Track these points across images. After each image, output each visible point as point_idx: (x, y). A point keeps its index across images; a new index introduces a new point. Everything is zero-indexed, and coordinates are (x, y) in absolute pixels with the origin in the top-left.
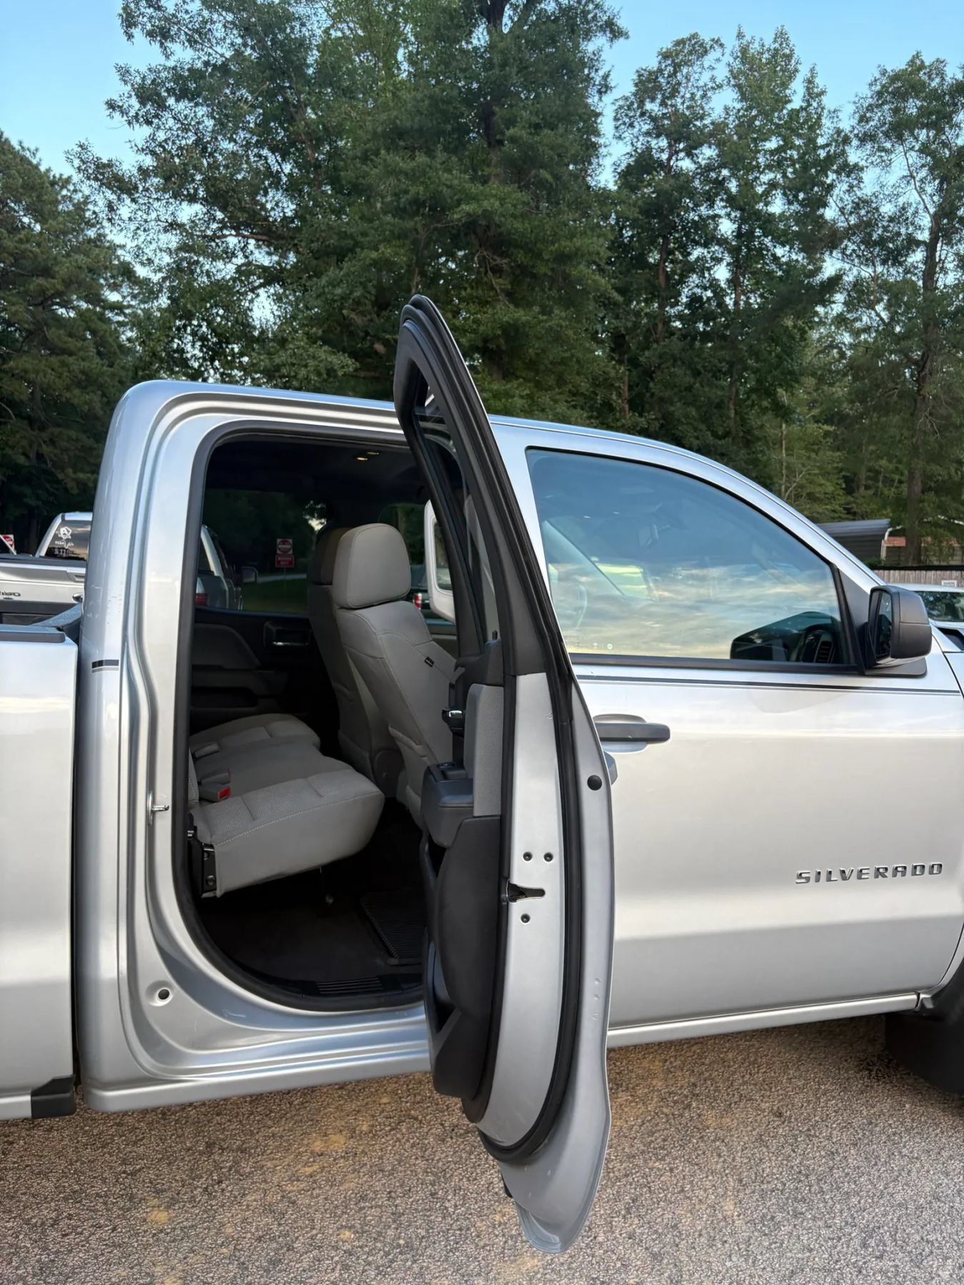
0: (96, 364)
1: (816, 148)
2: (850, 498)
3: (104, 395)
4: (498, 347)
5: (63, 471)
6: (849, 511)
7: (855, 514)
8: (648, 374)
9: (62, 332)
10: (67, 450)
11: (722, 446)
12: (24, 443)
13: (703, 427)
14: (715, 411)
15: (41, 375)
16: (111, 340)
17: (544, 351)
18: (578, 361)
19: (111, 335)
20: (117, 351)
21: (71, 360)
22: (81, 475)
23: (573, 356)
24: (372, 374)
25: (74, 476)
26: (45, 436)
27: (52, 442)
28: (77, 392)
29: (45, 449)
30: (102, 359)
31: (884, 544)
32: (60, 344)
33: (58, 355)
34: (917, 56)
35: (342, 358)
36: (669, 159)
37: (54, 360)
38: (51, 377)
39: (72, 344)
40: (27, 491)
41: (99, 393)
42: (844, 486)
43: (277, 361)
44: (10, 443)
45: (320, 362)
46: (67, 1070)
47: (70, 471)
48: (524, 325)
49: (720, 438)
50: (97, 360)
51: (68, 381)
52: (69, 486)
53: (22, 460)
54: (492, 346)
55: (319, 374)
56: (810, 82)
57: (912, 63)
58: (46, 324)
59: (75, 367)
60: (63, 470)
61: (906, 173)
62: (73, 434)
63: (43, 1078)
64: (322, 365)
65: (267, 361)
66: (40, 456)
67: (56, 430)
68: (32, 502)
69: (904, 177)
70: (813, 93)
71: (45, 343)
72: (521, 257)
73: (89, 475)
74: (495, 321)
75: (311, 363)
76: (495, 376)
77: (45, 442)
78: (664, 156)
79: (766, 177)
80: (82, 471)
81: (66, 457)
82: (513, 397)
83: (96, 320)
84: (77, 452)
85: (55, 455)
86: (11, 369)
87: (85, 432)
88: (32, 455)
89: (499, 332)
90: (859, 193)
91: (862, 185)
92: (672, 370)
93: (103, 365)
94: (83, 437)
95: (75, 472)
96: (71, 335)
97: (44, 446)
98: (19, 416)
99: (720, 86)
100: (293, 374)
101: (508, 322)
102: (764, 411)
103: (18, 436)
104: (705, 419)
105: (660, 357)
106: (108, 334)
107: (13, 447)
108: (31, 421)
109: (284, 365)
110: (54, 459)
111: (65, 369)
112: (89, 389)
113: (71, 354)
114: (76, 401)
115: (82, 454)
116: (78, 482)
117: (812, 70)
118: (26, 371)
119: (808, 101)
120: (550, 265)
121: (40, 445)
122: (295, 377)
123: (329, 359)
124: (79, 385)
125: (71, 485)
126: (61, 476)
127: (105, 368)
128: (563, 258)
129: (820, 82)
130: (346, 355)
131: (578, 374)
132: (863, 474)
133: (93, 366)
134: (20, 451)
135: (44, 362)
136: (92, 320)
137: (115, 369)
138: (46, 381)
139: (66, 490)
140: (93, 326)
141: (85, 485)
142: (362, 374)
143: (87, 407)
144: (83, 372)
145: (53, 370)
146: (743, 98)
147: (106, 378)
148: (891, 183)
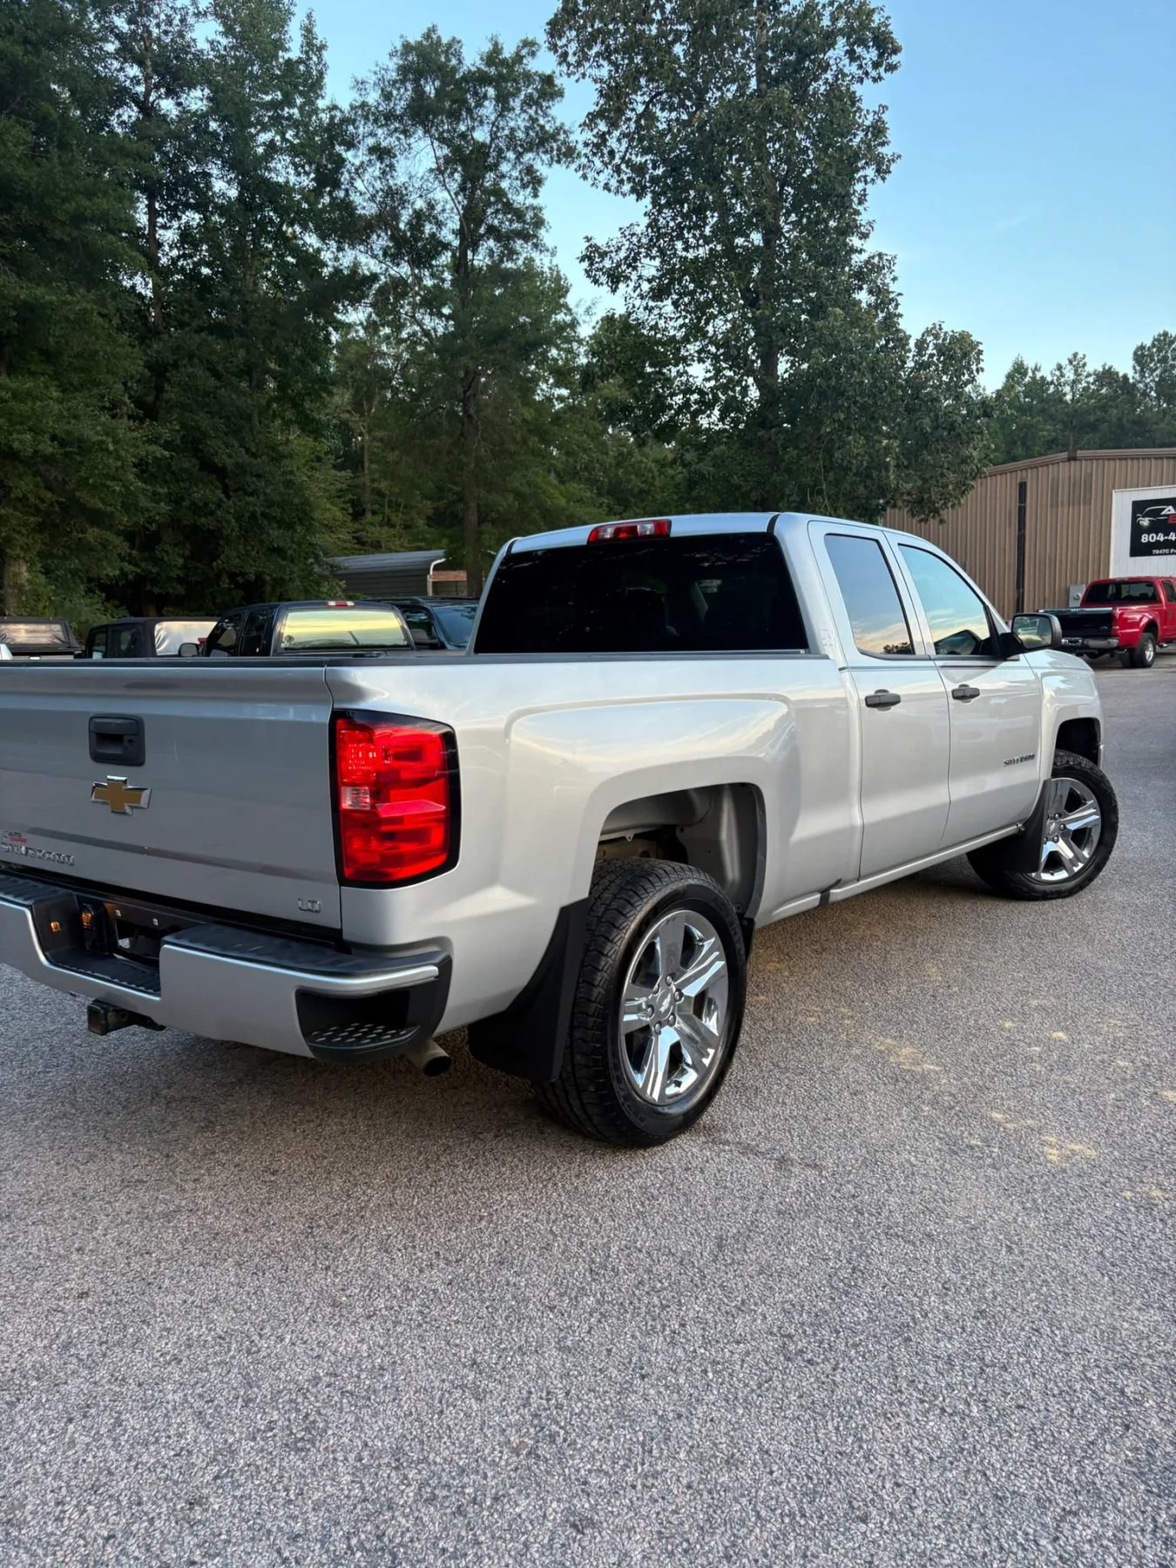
1: (315, 111)
2: (357, 526)
6: (360, 541)
7: (363, 544)
31: (430, 580)
34: (433, 30)
36: (147, 94)
42: (351, 511)
56: (308, 31)
57: (428, 36)
61: (434, 166)
69: (431, 170)
70: (312, 45)
72: (25, 214)
78: (141, 89)
79: (265, 137)
90: (391, 182)
91: (395, 174)
92: (190, 370)
99: (205, 14)
102: (287, 424)
117: (309, 16)
119: (307, 53)
120: (68, 229)
128: (78, 219)
129: (320, 33)
132: (367, 497)
146: (228, 31)
148: (420, 175)
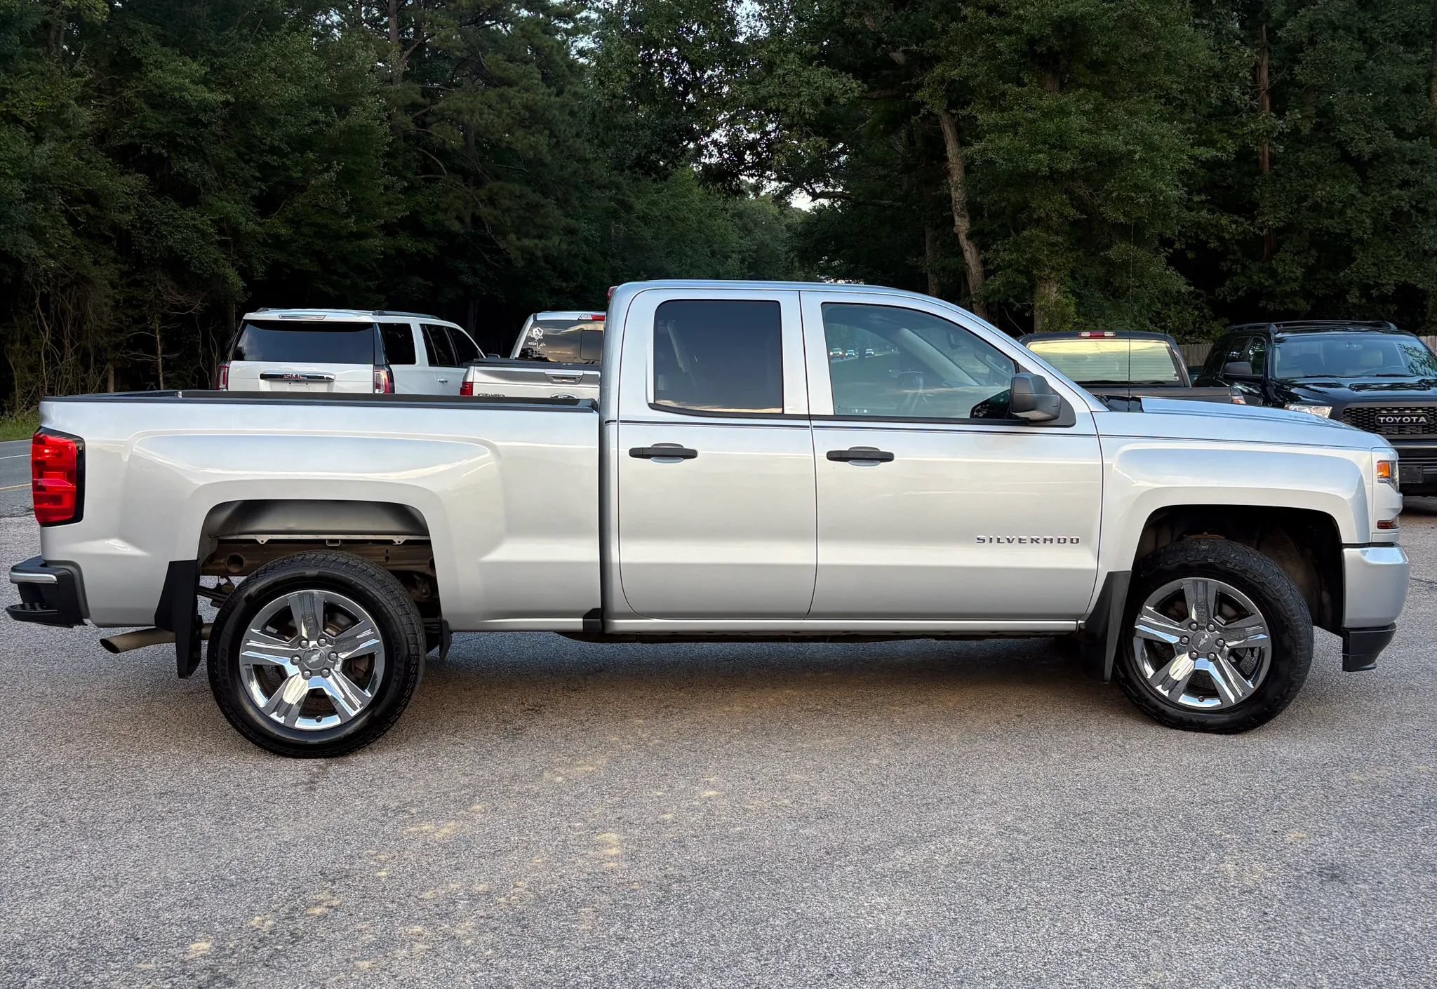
0: (542, 95)
3: (552, 135)
4: (1050, 48)
5: (505, 238)
8: (1293, 52)
9: (500, 56)
10: (509, 210)
11: (1412, 150)
12: (459, 204)
13: (1380, 124)
14: (1403, 98)
15: (477, 115)
16: (558, 59)
17: (1116, 47)
18: (1168, 54)
19: (559, 52)
20: (567, 72)
21: (511, 92)
22: (527, 242)
23: (1159, 49)
24: (888, 93)
25: (517, 243)
26: (483, 193)
27: (491, 201)
28: (519, 133)
29: (484, 211)
30: (549, 87)
32: (498, 73)
33: (495, 86)
35: (845, 80)
37: (492, 93)
38: (489, 117)
39: (513, 70)
40: (462, 265)
41: (547, 132)
43: (763, 92)
44: (442, 206)
45: (817, 88)
46: (599, 606)
47: (513, 237)
48: (1083, 17)
49: (1411, 137)
50: (543, 89)
51: (509, 120)
52: (512, 256)
53: (456, 227)
54: (1041, 49)
55: (814, 104)
58: (482, 48)
59: (516, 102)
60: (505, 235)
62: (516, 188)
63: (589, 608)
64: (819, 93)
65: (750, 93)
66: (476, 220)
67: (495, 185)
68: (467, 279)
71: (479, 71)
73: (536, 241)
74: (1043, 17)
75: (805, 91)
76: (1049, 86)
77: (482, 201)
80: (527, 235)
81: (508, 219)
82: (1069, 114)
83: (540, 34)
84: (521, 212)
85: (495, 218)
86: (442, 110)
87: (528, 183)
88: (468, 220)
89: (1048, 31)
92: (1331, 44)
93: (549, 96)
94: (528, 190)
95: (519, 239)
96: (511, 59)
97: (481, 206)
98: (452, 170)
100: (782, 107)
101: (1060, 17)
103: (451, 196)
104: (1386, 111)
105: (1311, 27)
106: (555, 52)
107: (446, 211)
108: (465, 174)
109: (770, 97)
110: (494, 222)
111: (505, 105)
112: (534, 128)
113: (510, 85)
114: (518, 146)
115: (527, 214)
116: (523, 250)
118: (459, 112)
121: (476, 206)
122: (785, 110)
123: (828, 85)
124: (522, 123)
125: (514, 254)
126: (502, 245)
127: (552, 98)
130: (850, 75)
131: (1168, 72)
133: (538, 98)
134: (454, 214)
135: (479, 98)
136: (534, 35)
137: (567, 97)
138: (483, 122)
139: (509, 261)
140: (536, 42)
141: (532, 254)
142: (875, 94)
143: (531, 153)
144: (526, 107)
145: (490, 107)
147: (554, 111)
